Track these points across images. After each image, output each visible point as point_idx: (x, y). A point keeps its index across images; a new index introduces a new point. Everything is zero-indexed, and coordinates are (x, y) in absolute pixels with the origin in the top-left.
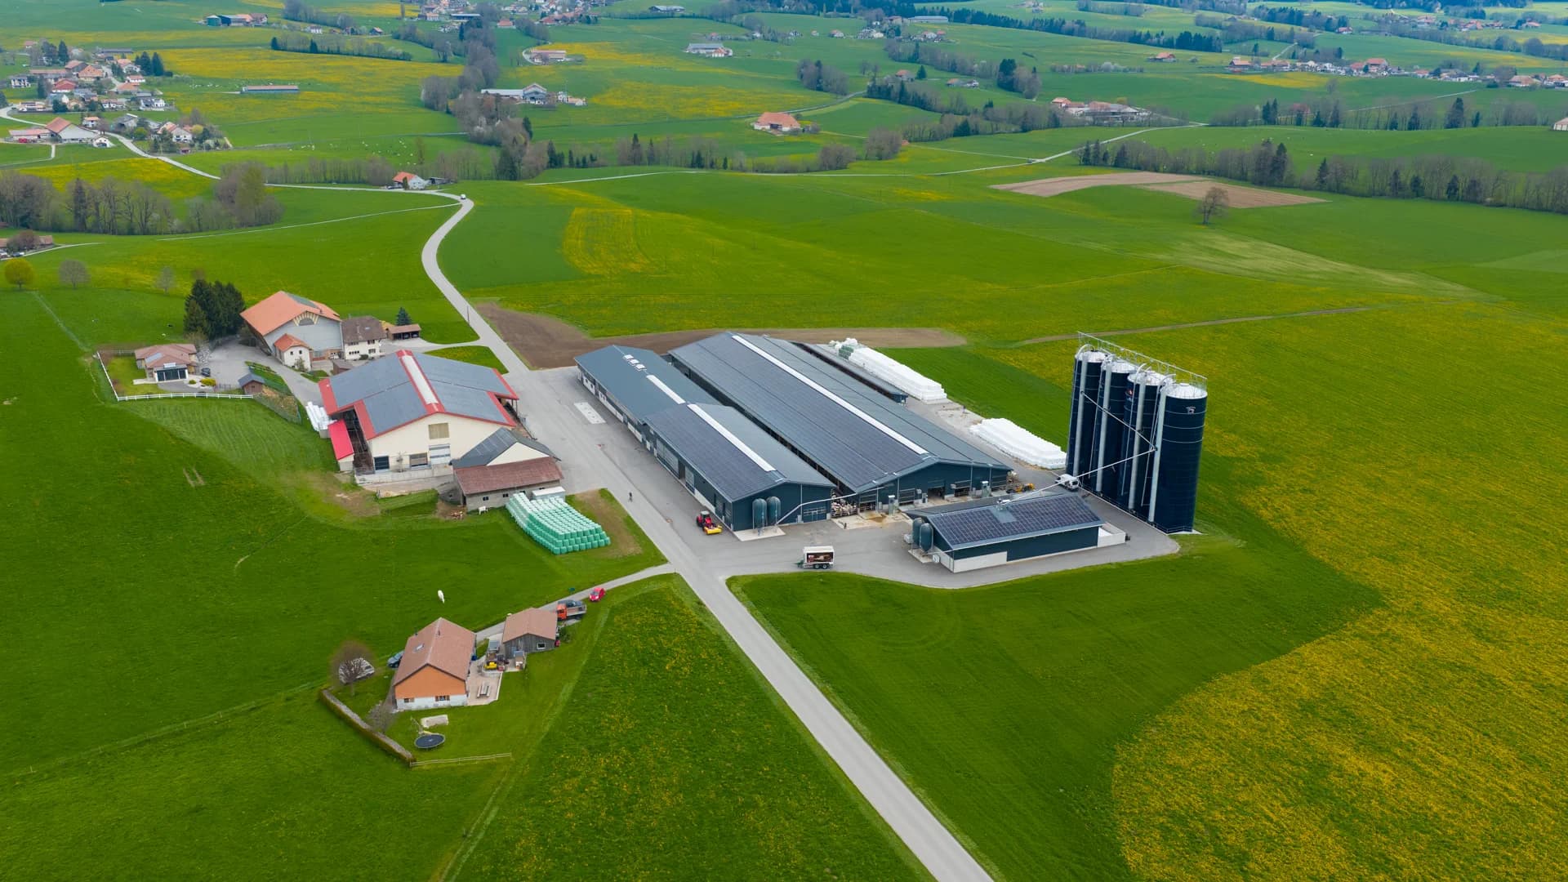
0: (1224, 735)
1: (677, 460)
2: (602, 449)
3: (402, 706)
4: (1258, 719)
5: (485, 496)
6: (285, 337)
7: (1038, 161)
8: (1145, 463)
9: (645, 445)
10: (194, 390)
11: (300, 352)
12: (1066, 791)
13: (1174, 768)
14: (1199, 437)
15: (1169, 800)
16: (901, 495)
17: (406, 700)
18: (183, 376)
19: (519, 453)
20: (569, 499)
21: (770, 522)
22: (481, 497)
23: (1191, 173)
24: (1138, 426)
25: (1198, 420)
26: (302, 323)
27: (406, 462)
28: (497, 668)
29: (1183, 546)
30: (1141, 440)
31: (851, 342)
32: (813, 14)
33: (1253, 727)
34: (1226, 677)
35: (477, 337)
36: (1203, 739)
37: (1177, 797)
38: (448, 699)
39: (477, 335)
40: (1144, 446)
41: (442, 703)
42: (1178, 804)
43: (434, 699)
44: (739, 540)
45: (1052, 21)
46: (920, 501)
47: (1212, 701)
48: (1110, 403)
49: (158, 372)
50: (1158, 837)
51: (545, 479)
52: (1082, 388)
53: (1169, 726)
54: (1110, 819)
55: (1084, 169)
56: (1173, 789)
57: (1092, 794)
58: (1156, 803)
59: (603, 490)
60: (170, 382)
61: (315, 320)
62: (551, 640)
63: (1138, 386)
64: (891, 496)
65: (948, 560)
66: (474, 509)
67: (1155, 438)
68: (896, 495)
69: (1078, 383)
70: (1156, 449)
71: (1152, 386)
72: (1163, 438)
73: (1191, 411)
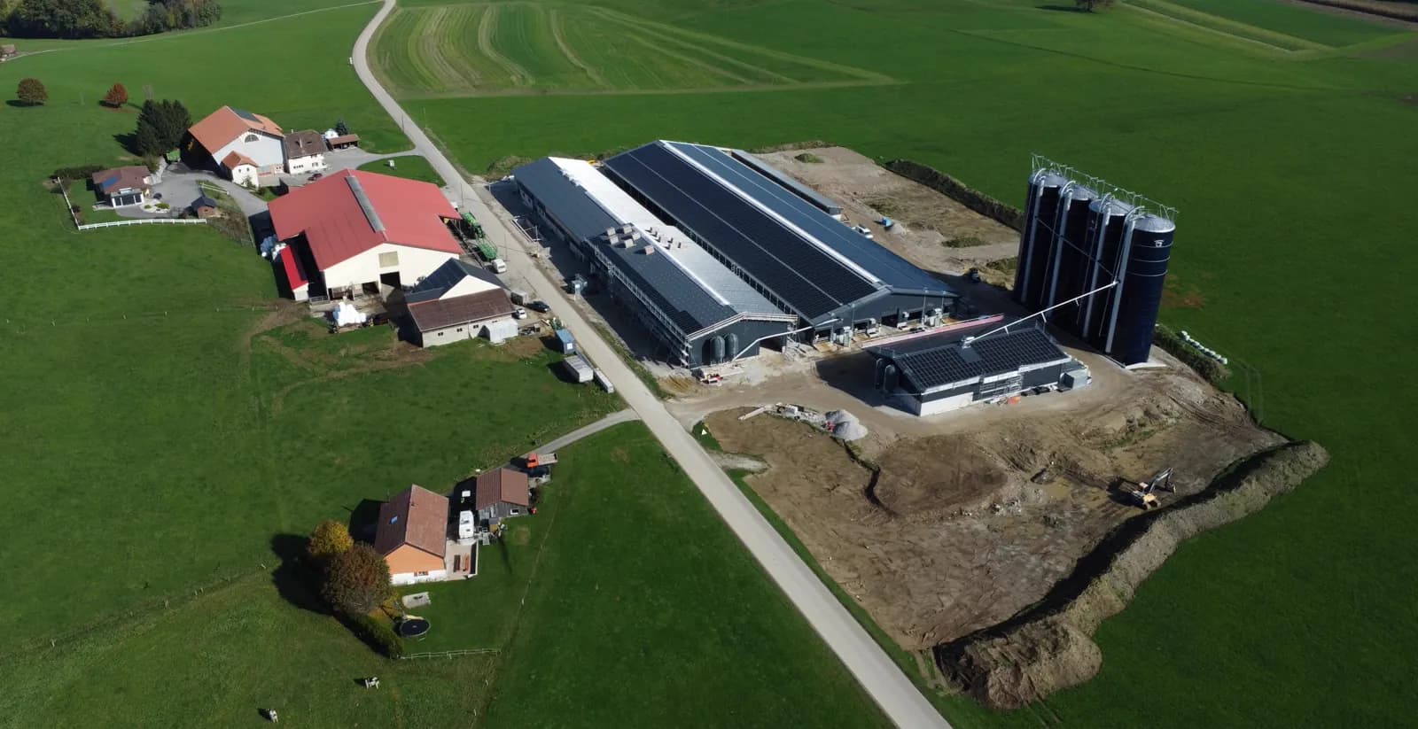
5: (440, 331)
6: (232, 154)
10: (150, 215)
11: (248, 170)
14: (1164, 270)
16: (855, 326)
18: (139, 200)
19: (470, 286)
21: (728, 356)
22: (437, 333)
24: (1098, 256)
25: (1163, 253)
26: (248, 140)
27: (358, 290)
35: (414, 147)
38: (427, 574)
39: (412, 143)
41: (423, 578)
43: (413, 574)
46: (874, 330)
48: (1067, 231)
49: (115, 198)
51: (497, 313)
52: (1036, 212)
60: (127, 206)
61: (260, 137)
62: (524, 506)
63: (1101, 216)
64: (846, 328)
65: (914, 403)
66: (430, 346)
67: (1119, 270)
68: (851, 326)
69: (1032, 208)
70: (1119, 282)
71: (1117, 216)
72: (1127, 270)
73: (1158, 245)
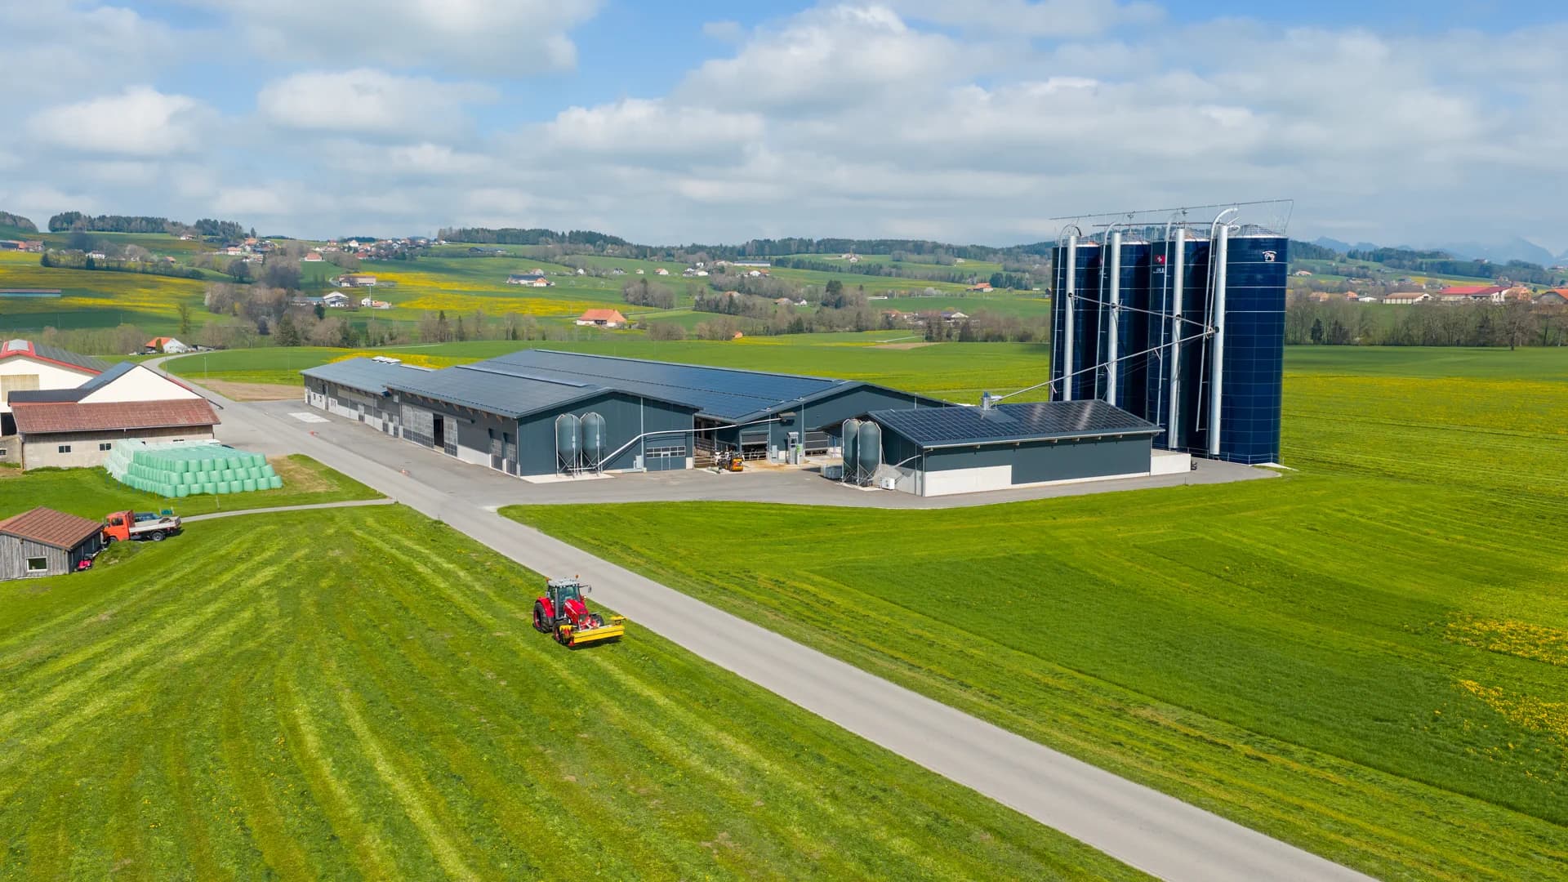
1: (430, 418)
5: (65, 444)
9: (387, 431)
16: (808, 438)
22: (60, 444)
24: (1178, 309)
30: (1186, 325)
32: (637, 258)
44: (535, 483)
45: (870, 265)
52: (1071, 288)
59: (298, 455)
63: (1173, 245)
64: (794, 434)
65: (913, 475)
66: (40, 467)
67: (1213, 314)
68: (800, 432)
69: (1064, 284)
70: (1217, 330)
71: (1196, 242)
72: (1226, 309)
73: (1269, 259)
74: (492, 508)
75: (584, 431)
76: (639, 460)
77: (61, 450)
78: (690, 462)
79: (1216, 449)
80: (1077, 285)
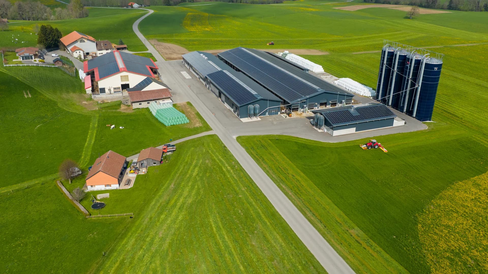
0: (467, 211)
1: (218, 91)
2: (189, 88)
3: (90, 189)
4: (481, 203)
5: (140, 103)
6: (75, 47)
7: (348, 1)
8: (413, 93)
9: (206, 86)
10: (35, 63)
11: (80, 52)
12: (397, 237)
13: (447, 227)
14: (438, 81)
15: (449, 244)
16: (309, 105)
17: (92, 186)
18: (32, 58)
19: (153, 86)
20: (174, 105)
21: (255, 115)
22: (139, 103)
23: (402, 5)
24: (411, 77)
25: (438, 73)
26: (81, 41)
27: (112, 91)
28: (134, 173)
29: (429, 127)
30: (412, 82)
31: (287, 52)
33: (479, 207)
34: (460, 183)
35: (148, 50)
36: (457, 212)
37: (452, 242)
38: (111, 186)
39: (148, 49)
40: (413, 85)
41: (108, 188)
42: (453, 245)
43: (104, 186)
44: (242, 122)
46: (317, 108)
47: (456, 194)
48: (398, 68)
49: (22, 56)
50: (448, 264)
51: (164, 97)
52: (385, 62)
53: (439, 206)
54: (422, 253)
55: (365, 3)
56: (449, 238)
57: (410, 239)
58: (443, 245)
59: (188, 102)
60: (26, 60)
61: (86, 41)
62: (158, 161)
63: (412, 60)
64: (305, 106)
65: (330, 131)
66: (136, 108)
67: (419, 81)
68: (307, 105)
69: (383, 60)
70: (419, 86)
71: (418, 60)
72: (422, 81)
73: (436, 69)
74: (235, 137)
75: (255, 109)
76: (267, 113)
77: (140, 104)
78: (279, 113)
79: (414, 115)
80: (387, 61)
